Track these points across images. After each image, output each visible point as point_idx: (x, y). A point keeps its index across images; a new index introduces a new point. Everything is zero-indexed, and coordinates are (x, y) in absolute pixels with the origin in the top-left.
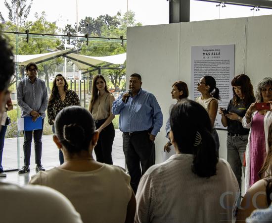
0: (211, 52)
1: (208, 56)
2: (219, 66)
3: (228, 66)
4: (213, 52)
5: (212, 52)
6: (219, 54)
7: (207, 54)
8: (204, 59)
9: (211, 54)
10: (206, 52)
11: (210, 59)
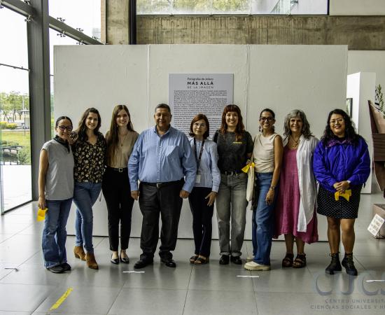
0: (199, 82)
1: (195, 86)
2: (212, 97)
3: (224, 97)
4: (203, 82)
5: (201, 81)
6: (212, 83)
7: (193, 83)
8: (189, 89)
9: (199, 83)
10: (192, 81)
11: (199, 89)
